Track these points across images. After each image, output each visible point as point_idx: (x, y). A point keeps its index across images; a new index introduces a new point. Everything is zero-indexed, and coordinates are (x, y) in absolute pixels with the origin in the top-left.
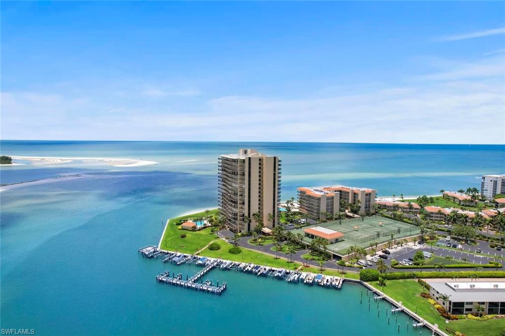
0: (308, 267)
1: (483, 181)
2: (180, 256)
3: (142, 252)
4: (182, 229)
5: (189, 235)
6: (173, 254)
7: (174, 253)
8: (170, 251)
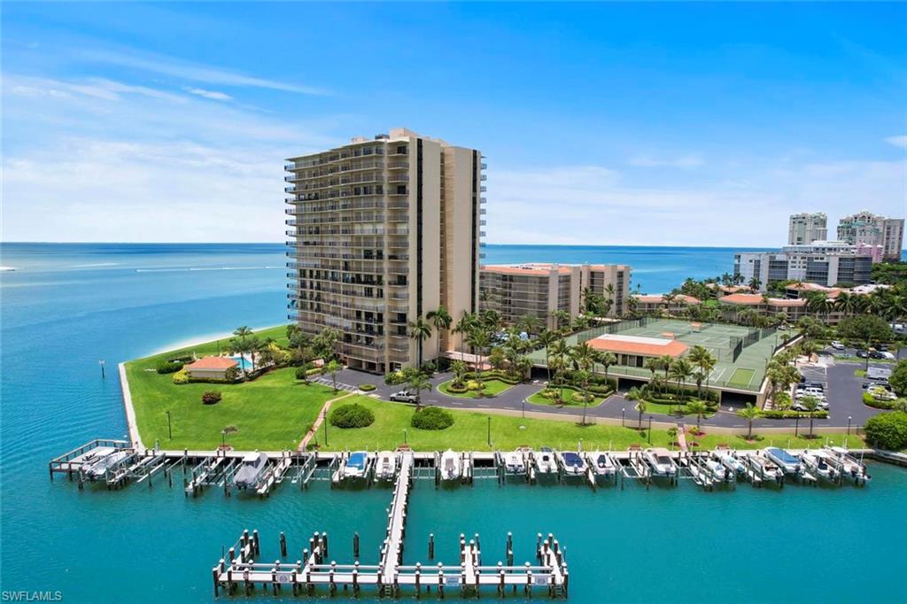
0: (701, 434)
1: (736, 261)
2: (259, 460)
3: (70, 471)
4: (191, 381)
5: (228, 394)
6: (214, 459)
7: (214, 454)
8: (194, 449)
